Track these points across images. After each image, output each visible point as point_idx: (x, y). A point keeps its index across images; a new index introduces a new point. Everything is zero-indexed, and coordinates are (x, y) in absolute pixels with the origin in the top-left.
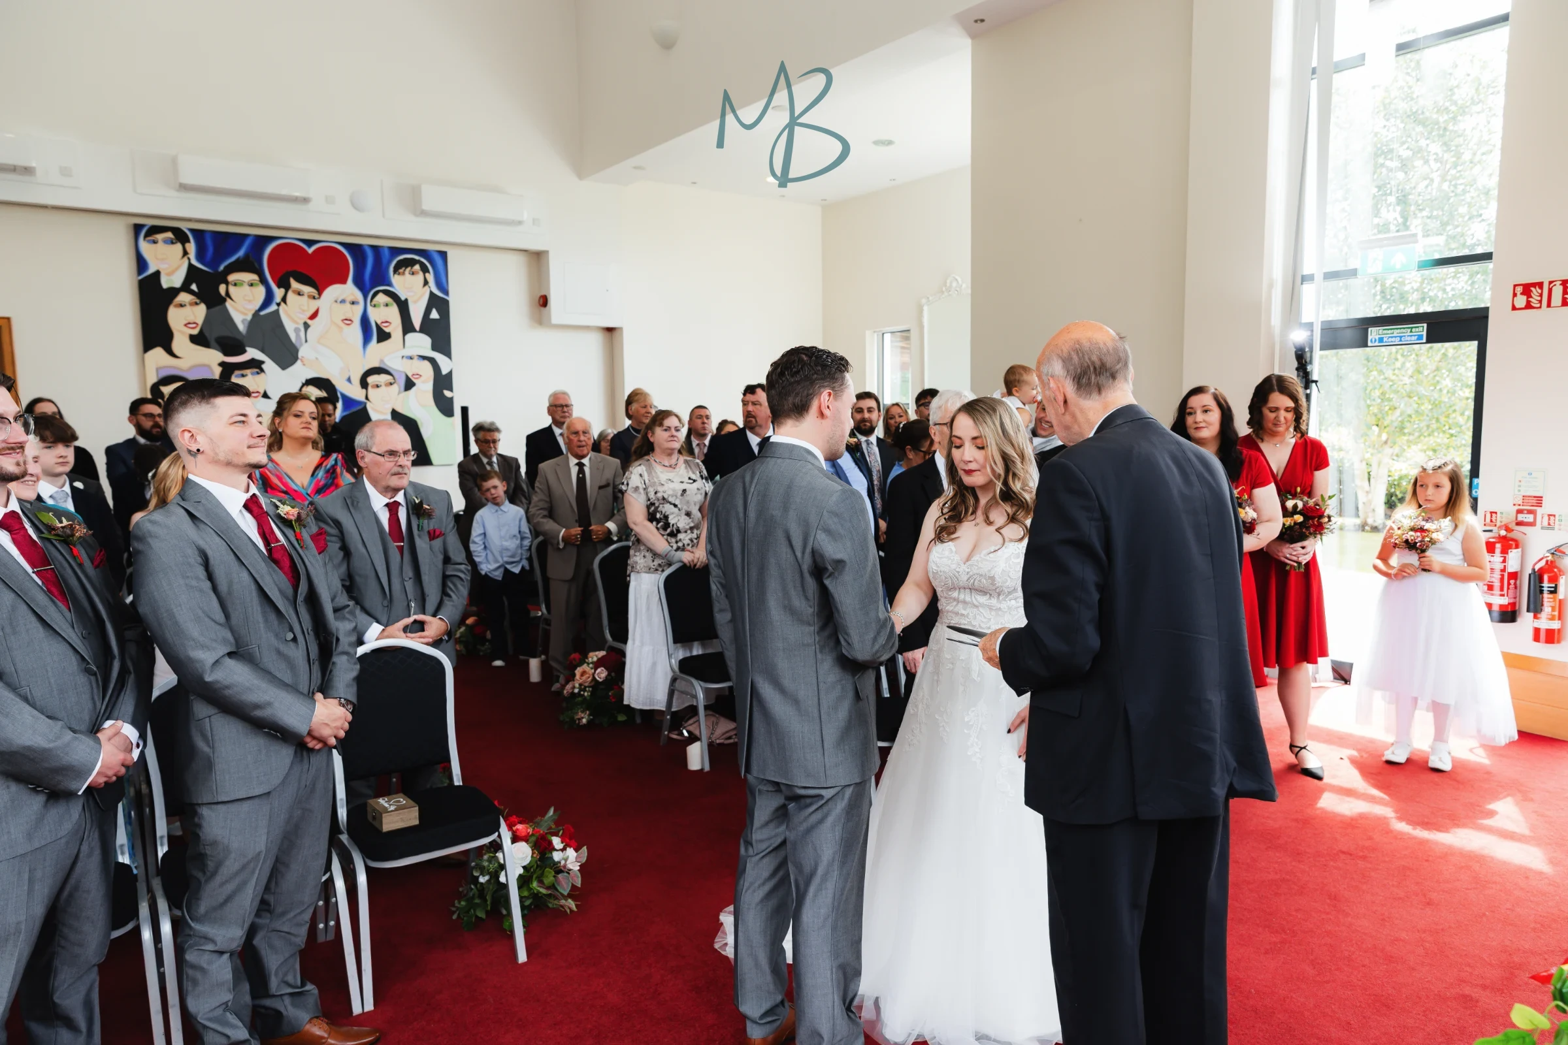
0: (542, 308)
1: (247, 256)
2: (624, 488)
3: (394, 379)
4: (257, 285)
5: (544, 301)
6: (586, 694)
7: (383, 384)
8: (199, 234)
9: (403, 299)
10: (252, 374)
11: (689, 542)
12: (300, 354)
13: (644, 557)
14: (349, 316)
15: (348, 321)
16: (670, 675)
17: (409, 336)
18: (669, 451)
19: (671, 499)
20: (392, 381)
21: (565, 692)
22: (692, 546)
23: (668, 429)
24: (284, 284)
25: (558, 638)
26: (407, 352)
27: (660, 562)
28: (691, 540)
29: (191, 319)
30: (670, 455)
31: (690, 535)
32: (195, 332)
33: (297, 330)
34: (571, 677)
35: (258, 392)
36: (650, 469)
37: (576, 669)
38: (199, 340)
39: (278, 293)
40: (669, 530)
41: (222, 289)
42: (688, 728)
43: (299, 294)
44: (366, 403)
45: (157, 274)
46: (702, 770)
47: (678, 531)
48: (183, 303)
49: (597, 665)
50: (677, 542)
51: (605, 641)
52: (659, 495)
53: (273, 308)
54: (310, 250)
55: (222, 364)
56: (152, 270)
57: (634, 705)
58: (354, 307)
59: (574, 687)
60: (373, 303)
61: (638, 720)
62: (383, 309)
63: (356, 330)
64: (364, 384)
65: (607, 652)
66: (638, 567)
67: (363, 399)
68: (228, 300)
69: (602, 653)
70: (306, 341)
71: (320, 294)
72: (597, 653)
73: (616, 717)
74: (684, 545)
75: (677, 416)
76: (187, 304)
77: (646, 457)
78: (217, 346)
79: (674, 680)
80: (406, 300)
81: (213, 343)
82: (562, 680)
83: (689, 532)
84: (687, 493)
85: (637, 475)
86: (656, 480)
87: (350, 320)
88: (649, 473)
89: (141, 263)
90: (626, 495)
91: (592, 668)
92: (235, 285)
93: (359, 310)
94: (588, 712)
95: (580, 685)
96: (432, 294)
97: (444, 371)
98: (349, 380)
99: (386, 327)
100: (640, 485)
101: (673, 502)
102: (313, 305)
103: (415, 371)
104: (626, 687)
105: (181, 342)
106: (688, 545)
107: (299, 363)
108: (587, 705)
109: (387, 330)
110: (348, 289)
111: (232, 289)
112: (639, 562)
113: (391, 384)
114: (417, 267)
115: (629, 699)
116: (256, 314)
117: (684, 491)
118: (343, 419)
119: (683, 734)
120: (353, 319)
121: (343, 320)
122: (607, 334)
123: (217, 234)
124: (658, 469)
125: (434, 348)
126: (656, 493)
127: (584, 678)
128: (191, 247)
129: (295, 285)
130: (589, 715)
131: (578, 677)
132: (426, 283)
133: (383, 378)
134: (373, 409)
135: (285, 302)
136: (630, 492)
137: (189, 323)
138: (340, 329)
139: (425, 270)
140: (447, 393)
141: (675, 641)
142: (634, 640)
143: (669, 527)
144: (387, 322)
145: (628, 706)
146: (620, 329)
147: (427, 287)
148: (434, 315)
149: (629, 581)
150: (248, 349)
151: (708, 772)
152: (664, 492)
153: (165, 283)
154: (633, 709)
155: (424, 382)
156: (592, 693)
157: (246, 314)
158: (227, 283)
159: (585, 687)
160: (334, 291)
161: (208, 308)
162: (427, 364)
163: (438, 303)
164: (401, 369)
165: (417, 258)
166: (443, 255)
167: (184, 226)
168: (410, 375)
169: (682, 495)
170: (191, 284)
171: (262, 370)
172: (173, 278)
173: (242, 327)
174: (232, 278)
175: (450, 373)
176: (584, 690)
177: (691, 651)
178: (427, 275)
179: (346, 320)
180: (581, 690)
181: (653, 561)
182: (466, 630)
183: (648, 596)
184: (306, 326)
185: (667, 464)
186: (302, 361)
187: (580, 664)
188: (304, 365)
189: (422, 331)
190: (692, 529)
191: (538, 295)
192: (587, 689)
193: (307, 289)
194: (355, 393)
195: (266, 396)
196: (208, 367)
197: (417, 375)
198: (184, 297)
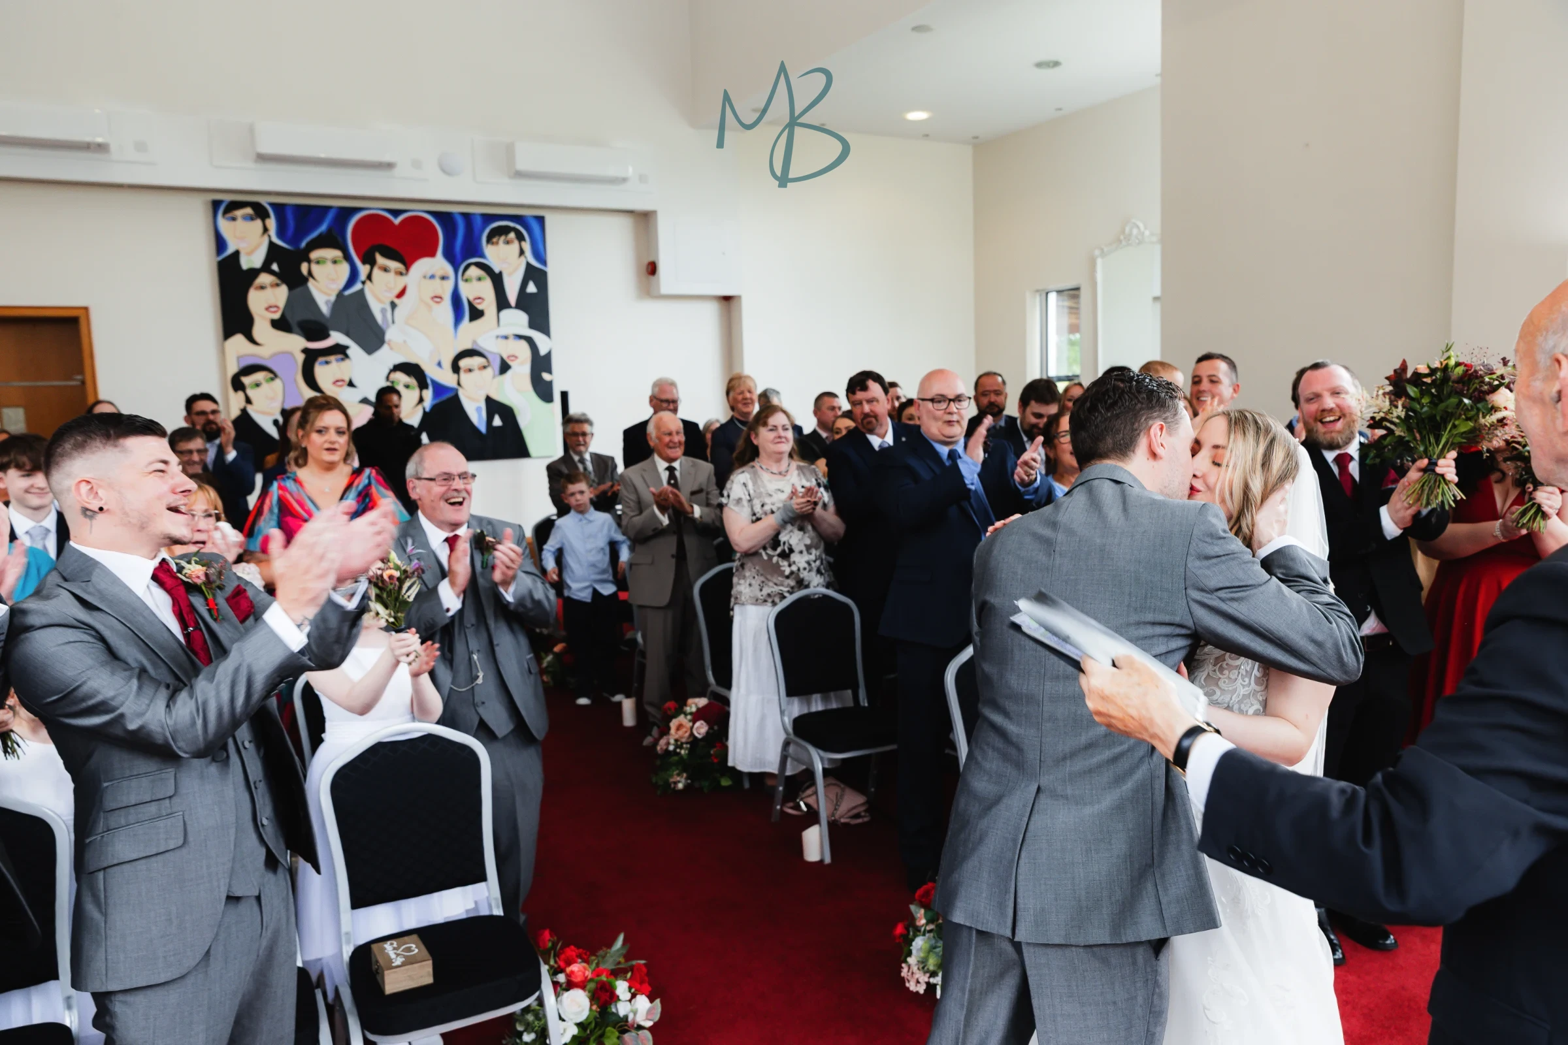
0: (651, 277)
1: (329, 230)
2: (724, 500)
3: (488, 361)
4: (341, 261)
5: (652, 269)
6: (683, 752)
7: (476, 368)
8: (279, 208)
9: (497, 271)
10: (337, 360)
11: (806, 565)
12: (388, 337)
13: (750, 585)
14: (439, 293)
15: (438, 298)
16: (782, 737)
17: (505, 313)
18: (778, 456)
20: (486, 364)
21: (659, 748)
22: (810, 571)
23: (774, 429)
24: (369, 260)
25: (655, 672)
26: (503, 331)
27: (769, 591)
28: (808, 563)
29: (273, 302)
30: (779, 461)
31: (806, 557)
32: (277, 316)
33: (383, 311)
34: (665, 731)
35: (343, 381)
36: (755, 477)
37: (670, 721)
38: (281, 324)
39: (363, 270)
40: (779, 550)
41: (304, 268)
42: (806, 800)
43: (385, 269)
44: (457, 390)
45: (237, 254)
46: (821, 861)
47: (791, 551)
48: (264, 285)
49: (696, 717)
50: (790, 565)
51: (707, 684)
53: (357, 287)
54: (397, 221)
55: (305, 351)
56: (230, 250)
57: (740, 768)
58: (445, 282)
59: (668, 743)
60: (465, 277)
61: (747, 785)
62: (475, 283)
63: (446, 309)
64: (456, 368)
65: (709, 699)
66: (743, 598)
68: (311, 280)
69: (702, 702)
70: (393, 322)
71: (408, 267)
72: (697, 700)
73: (719, 782)
74: (799, 570)
75: (785, 412)
76: (268, 286)
77: (752, 464)
78: (299, 331)
79: (787, 744)
80: (501, 273)
81: (295, 327)
82: (655, 732)
83: (805, 552)
85: (740, 483)
86: (762, 490)
87: (441, 298)
88: (755, 483)
89: (220, 243)
90: (726, 510)
91: (690, 721)
92: (318, 262)
93: (449, 286)
94: (685, 775)
95: (676, 740)
96: (528, 265)
97: (543, 352)
98: (439, 364)
99: (479, 304)
100: (743, 497)
102: (399, 283)
103: (511, 353)
104: (731, 743)
105: (262, 328)
107: (385, 347)
108: (684, 766)
109: (480, 307)
110: (438, 263)
111: (314, 267)
112: (744, 591)
113: (485, 367)
114: (512, 235)
115: (734, 759)
116: (340, 295)
118: (434, 408)
119: (799, 806)
120: (443, 296)
121: (432, 298)
122: (724, 302)
123: (299, 208)
124: (765, 476)
125: (532, 325)
126: (763, 506)
127: (680, 733)
128: (272, 223)
129: (381, 260)
130: (687, 778)
131: (673, 731)
132: (522, 252)
133: (476, 361)
134: (465, 396)
135: (371, 281)
136: (731, 505)
137: (271, 307)
139: (520, 238)
140: (546, 376)
141: (790, 692)
142: (739, 688)
144: (479, 298)
145: (733, 769)
146: (739, 297)
147: (523, 258)
148: (531, 288)
149: (733, 617)
151: (828, 865)
152: (773, 504)
153: (246, 263)
154: (740, 773)
155: (521, 364)
156: (691, 750)
158: (309, 261)
159: (682, 744)
160: (423, 266)
161: (291, 288)
162: (524, 345)
163: (535, 274)
164: (495, 350)
165: (511, 224)
166: (541, 220)
167: (264, 201)
168: (505, 357)
170: (271, 264)
171: (347, 356)
172: (253, 258)
173: (325, 309)
174: (314, 255)
175: (549, 355)
176: (681, 747)
177: (809, 704)
178: (523, 243)
179: (436, 297)
180: (677, 747)
181: (761, 590)
182: (553, 658)
183: (755, 637)
184: (393, 305)
185: (775, 471)
186: (389, 344)
187: (675, 716)
188: (391, 349)
189: (519, 306)
191: (646, 262)
192: (685, 746)
193: (394, 265)
194: (447, 378)
195: (351, 384)
196: (290, 354)
197: (513, 356)
198: (264, 279)
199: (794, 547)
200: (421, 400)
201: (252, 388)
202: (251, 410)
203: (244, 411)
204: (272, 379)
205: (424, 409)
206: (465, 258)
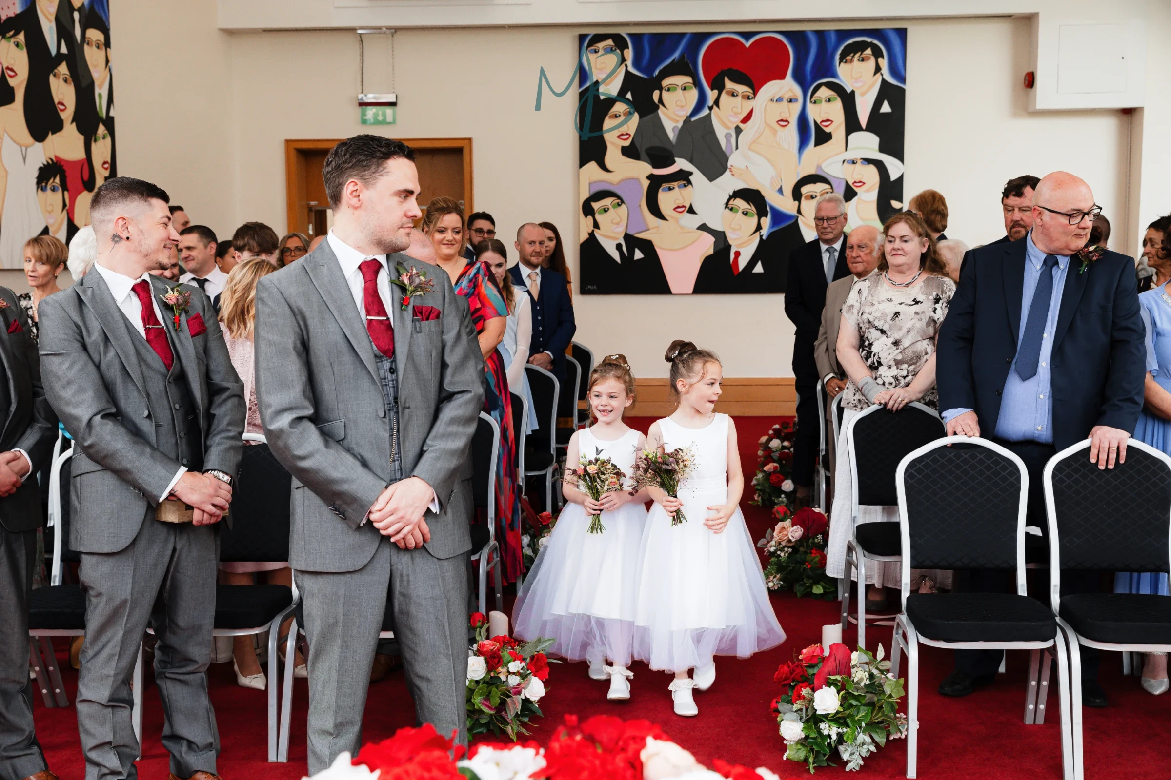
0: (1029, 90)
1: (682, 56)
3: (832, 188)
4: (691, 88)
5: (1030, 81)
6: (782, 554)
7: (818, 194)
8: (638, 39)
9: (849, 91)
10: (679, 187)
12: (730, 163)
14: (785, 116)
15: (783, 122)
16: (847, 542)
17: (854, 137)
19: (877, 323)
20: (830, 191)
21: (766, 549)
24: (718, 85)
26: (850, 155)
29: (625, 130)
31: (894, 371)
32: (627, 143)
33: (728, 136)
35: (683, 206)
37: (777, 524)
38: (630, 152)
39: (711, 95)
41: (656, 95)
43: (733, 94)
44: (797, 218)
47: (880, 364)
48: (618, 114)
49: (794, 521)
52: (865, 317)
53: (705, 112)
54: (748, 44)
55: (651, 177)
57: (836, 576)
58: (792, 105)
59: (772, 545)
60: (813, 100)
62: (824, 104)
63: (792, 133)
64: (797, 195)
67: (794, 212)
68: (661, 106)
70: (737, 148)
71: (755, 94)
73: (811, 588)
76: (622, 114)
78: (647, 157)
80: (853, 92)
81: (643, 154)
82: (768, 534)
83: (894, 367)
84: (900, 317)
87: (786, 121)
89: (583, 75)
90: (842, 315)
91: (791, 525)
92: (669, 90)
93: (797, 108)
94: (778, 576)
95: (777, 543)
96: (884, 83)
97: (893, 177)
98: (780, 190)
99: (826, 126)
101: (880, 327)
102: (745, 107)
103: (858, 178)
105: (613, 156)
106: (891, 384)
107: (728, 172)
108: (779, 567)
109: (827, 130)
110: (788, 86)
111: (665, 94)
114: (869, 51)
116: (687, 121)
117: (897, 314)
118: (771, 235)
120: (789, 120)
121: (777, 122)
122: (1124, 115)
123: (655, 37)
125: (882, 149)
128: (629, 53)
129: (729, 85)
130: (780, 580)
132: (878, 70)
133: (820, 187)
134: (805, 223)
135: (718, 106)
137: (622, 135)
138: (775, 132)
139: (878, 54)
140: (895, 204)
143: (870, 357)
145: (830, 575)
146: (1142, 110)
147: (879, 74)
148: (886, 108)
150: (676, 159)
155: (868, 191)
156: (790, 554)
157: (677, 121)
158: (661, 89)
159: (783, 546)
160: (771, 89)
161: (641, 117)
162: (873, 170)
163: (892, 93)
164: (841, 177)
165: (869, 40)
166: (902, 33)
167: (625, 32)
168: (851, 183)
169: (893, 319)
170: (626, 93)
171: (690, 183)
172: (610, 87)
173: (672, 136)
174: (665, 83)
175: (901, 178)
176: (782, 550)
178: (880, 60)
179: (782, 120)
180: (778, 549)
184: (738, 131)
186: (731, 170)
187: (782, 520)
188: (733, 175)
189: (870, 128)
190: (898, 363)
191: (1024, 74)
192: (786, 549)
193: (741, 89)
194: (787, 205)
195: (691, 211)
196: (637, 180)
197: (860, 182)
198: (620, 107)
199: (882, 360)
200: (759, 228)
201: (600, 213)
202: (597, 233)
203: (592, 235)
204: (619, 205)
205: (761, 236)
206: (814, 79)
